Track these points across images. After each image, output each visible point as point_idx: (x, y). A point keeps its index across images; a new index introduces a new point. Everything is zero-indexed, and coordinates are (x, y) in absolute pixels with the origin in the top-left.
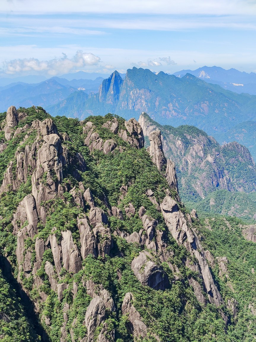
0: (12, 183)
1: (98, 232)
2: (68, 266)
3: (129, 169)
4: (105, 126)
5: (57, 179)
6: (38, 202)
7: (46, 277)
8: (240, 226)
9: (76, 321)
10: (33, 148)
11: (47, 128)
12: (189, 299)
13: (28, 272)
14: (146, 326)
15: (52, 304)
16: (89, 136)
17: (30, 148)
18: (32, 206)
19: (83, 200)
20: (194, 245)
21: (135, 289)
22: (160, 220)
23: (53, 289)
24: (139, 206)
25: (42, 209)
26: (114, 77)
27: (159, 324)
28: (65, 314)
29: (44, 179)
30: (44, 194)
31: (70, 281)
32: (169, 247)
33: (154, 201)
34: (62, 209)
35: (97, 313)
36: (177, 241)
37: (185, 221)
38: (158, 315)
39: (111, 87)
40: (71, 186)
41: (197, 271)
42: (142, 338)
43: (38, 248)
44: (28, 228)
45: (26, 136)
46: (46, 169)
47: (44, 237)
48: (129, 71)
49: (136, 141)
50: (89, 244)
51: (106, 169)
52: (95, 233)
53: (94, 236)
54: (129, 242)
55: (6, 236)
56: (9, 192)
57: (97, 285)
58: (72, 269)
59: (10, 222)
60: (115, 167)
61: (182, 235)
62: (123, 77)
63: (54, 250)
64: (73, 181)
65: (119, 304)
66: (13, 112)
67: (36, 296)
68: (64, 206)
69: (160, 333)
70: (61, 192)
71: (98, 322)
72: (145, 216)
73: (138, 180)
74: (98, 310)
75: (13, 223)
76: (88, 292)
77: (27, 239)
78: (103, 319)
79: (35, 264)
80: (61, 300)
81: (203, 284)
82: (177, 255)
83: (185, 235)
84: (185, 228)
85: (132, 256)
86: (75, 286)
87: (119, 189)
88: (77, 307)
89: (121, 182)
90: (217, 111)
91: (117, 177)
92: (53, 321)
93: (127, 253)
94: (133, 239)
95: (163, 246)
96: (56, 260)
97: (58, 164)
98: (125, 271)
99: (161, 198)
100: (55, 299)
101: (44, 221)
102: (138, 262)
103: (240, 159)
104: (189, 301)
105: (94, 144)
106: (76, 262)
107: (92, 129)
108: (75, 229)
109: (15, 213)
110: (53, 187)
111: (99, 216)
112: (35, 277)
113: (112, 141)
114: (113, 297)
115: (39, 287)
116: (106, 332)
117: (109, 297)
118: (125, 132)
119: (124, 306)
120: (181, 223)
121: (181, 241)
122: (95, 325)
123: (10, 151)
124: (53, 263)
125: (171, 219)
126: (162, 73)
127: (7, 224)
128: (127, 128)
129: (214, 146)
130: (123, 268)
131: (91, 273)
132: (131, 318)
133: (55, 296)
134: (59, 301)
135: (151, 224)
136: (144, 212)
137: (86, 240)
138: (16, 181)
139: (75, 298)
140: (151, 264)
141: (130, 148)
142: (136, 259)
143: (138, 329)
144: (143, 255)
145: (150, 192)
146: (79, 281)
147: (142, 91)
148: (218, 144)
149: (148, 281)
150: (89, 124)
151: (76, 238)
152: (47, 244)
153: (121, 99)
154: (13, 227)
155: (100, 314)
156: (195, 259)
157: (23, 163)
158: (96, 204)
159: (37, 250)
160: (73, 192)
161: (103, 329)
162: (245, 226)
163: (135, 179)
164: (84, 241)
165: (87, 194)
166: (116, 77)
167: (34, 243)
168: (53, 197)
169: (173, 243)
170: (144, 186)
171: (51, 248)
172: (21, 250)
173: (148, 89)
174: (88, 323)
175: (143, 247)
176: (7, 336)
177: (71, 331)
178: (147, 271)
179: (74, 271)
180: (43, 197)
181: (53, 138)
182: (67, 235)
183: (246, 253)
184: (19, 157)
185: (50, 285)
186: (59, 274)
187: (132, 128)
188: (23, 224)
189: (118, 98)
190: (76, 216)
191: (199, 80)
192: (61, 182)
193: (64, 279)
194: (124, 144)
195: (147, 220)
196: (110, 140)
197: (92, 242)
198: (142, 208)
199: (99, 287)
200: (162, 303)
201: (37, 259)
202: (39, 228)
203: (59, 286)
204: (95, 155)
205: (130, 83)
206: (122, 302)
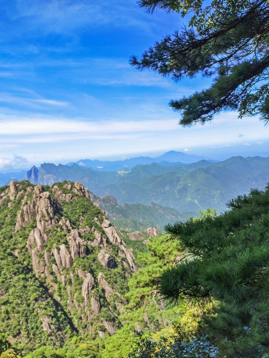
0: (22, 223)
1: (79, 243)
2: (66, 265)
3: (82, 208)
4: (64, 187)
5: (51, 217)
6: (42, 232)
7: (54, 274)
8: (128, 234)
9: (76, 294)
10: (32, 202)
11: (39, 190)
12: (127, 271)
13: (43, 273)
14: (112, 289)
15: (60, 288)
16: (56, 193)
17: (31, 202)
18: (39, 234)
19: (67, 227)
20: (121, 243)
21: (103, 270)
22: (103, 232)
23: (59, 279)
24: (91, 227)
25: (45, 235)
26: (33, 169)
27: (118, 287)
28: (69, 292)
29: (44, 218)
30: (45, 226)
31: (68, 272)
32: (110, 246)
33: (98, 223)
34: (56, 233)
35: (88, 287)
36: (113, 243)
37: (116, 231)
38: (116, 282)
39: (33, 174)
40: (59, 220)
41: (125, 257)
42: (110, 296)
43: (47, 257)
44: (38, 247)
45: (25, 197)
46: (45, 212)
47: (49, 251)
48: (42, 165)
49: (82, 194)
50: (75, 250)
51: (70, 210)
52: (77, 243)
53: (77, 245)
54: (93, 246)
55: (24, 255)
56: (21, 229)
57: (84, 272)
58: (68, 266)
59: (25, 246)
60: (75, 208)
61: (115, 239)
62: (39, 169)
63: (56, 257)
64: (59, 217)
65: (96, 280)
66: (14, 184)
67: (49, 286)
68: (57, 232)
69: (120, 291)
70: (54, 224)
71: (90, 292)
72: (96, 232)
73: (88, 213)
74: (88, 285)
75: (27, 246)
76: (80, 276)
77: (38, 254)
78: (92, 289)
79: (46, 267)
80: (65, 285)
81: (128, 263)
82: (114, 250)
83: (116, 238)
84: (116, 235)
85: (97, 253)
86: (72, 275)
87: (79, 220)
88: (75, 286)
89: (80, 215)
90: (92, 182)
91: (77, 214)
92: (62, 298)
93: (94, 251)
94: (95, 244)
95: (107, 246)
96: (58, 262)
97: (50, 208)
98: (96, 262)
99: (102, 221)
100: (61, 285)
101: (47, 242)
102: (101, 255)
103: (112, 203)
104: (127, 272)
105: (60, 197)
106: (70, 262)
107: (58, 190)
108: (66, 243)
109: (27, 240)
110: (50, 222)
111: (77, 234)
112: (47, 275)
113: (70, 194)
114: (93, 276)
115: (50, 280)
116: (95, 296)
117: (91, 277)
118: (76, 189)
119: (99, 281)
120: (114, 232)
121: (115, 242)
122: (88, 293)
123: (16, 206)
124: (56, 265)
125: (108, 231)
126: (60, 165)
127: (23, 247)
128: (76, 187)
129: (98, 199)
130: (94, 260)
131: (80, 266)
132: (104, 287)
133: (60, 283)
134: (64, 286)
135: (100, 235)
136: (95, 230)
137: (74, 248)
138: (25, 222)
139: (73, 282)
140: (107, 256)
141: (80, 197)
142: (99, 254)
143: (108, 292)
144: (102, 251)
145: (96, 219)
146: (74, 271)
147: (51, 175)
148: (99, 197)
149: (107, 265)
150: (56, 187)
151: (68, 248)
152: (51, 254)
153: (39, 180)
154: (27, 249)
155: (90, 287)
156: (123, 250)
157: (27, 211)
158: (73, 228)
159: (46, 259)
160: (61, 223)
161: (93, 295)
162: (130, 234)
163: (87, 213)
164: (72, 249)
165: (68, 223)
166: (34, 169)
167: (43, 255)
168: (50, 227)
169: (111, 244)
170: (93, 216)
171: (54, 256)
172: (36, 261)
173: (54, 174)
174: (84, 294)
175: (101, 248)
176: (44, 310)
177: (75, 301)
178: (106, 259)
179: (69, 267)
180: (45, 228)
181: (46, 194)
182: (62, 247)
183: (136, 246)
184: (25, 208)
185: (56, 277)
186: (61, 270)
187: (79, 187)
188: (33, 246)
189: (37, 180)
190: (65, 235)
191: (80, 166)
192: (53, 218)
193: (65, 272)
194: (77, 195)
195: (98, 233)
196: (69, 194)
197: (77, 248)
198: (93, 228)
199: (85, 272)
200: (116, 275)
201: (47, 264)
202: (45, 246)
203: (63, 277)
204: (62, 203)
205: (43, 171)
206: (97, 279)
